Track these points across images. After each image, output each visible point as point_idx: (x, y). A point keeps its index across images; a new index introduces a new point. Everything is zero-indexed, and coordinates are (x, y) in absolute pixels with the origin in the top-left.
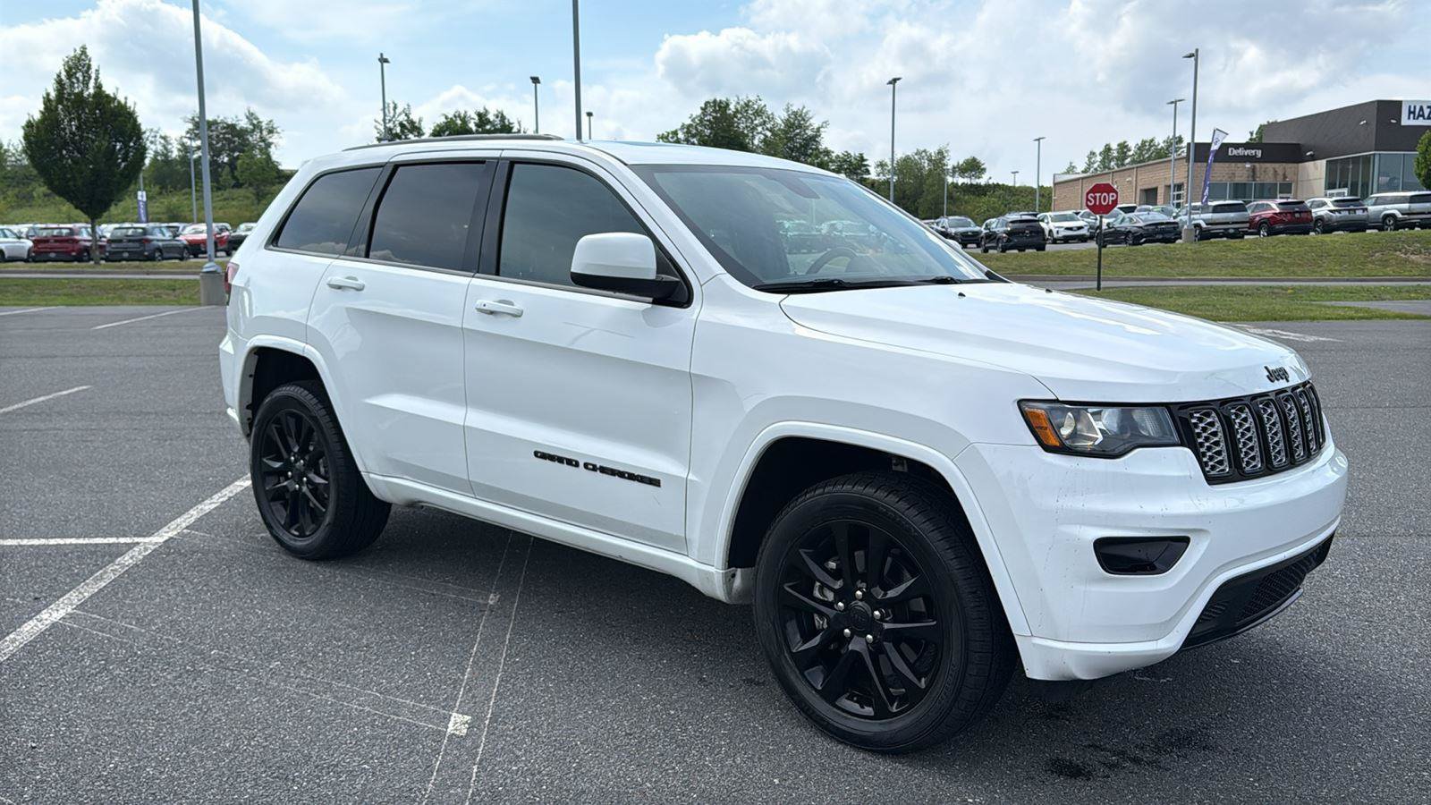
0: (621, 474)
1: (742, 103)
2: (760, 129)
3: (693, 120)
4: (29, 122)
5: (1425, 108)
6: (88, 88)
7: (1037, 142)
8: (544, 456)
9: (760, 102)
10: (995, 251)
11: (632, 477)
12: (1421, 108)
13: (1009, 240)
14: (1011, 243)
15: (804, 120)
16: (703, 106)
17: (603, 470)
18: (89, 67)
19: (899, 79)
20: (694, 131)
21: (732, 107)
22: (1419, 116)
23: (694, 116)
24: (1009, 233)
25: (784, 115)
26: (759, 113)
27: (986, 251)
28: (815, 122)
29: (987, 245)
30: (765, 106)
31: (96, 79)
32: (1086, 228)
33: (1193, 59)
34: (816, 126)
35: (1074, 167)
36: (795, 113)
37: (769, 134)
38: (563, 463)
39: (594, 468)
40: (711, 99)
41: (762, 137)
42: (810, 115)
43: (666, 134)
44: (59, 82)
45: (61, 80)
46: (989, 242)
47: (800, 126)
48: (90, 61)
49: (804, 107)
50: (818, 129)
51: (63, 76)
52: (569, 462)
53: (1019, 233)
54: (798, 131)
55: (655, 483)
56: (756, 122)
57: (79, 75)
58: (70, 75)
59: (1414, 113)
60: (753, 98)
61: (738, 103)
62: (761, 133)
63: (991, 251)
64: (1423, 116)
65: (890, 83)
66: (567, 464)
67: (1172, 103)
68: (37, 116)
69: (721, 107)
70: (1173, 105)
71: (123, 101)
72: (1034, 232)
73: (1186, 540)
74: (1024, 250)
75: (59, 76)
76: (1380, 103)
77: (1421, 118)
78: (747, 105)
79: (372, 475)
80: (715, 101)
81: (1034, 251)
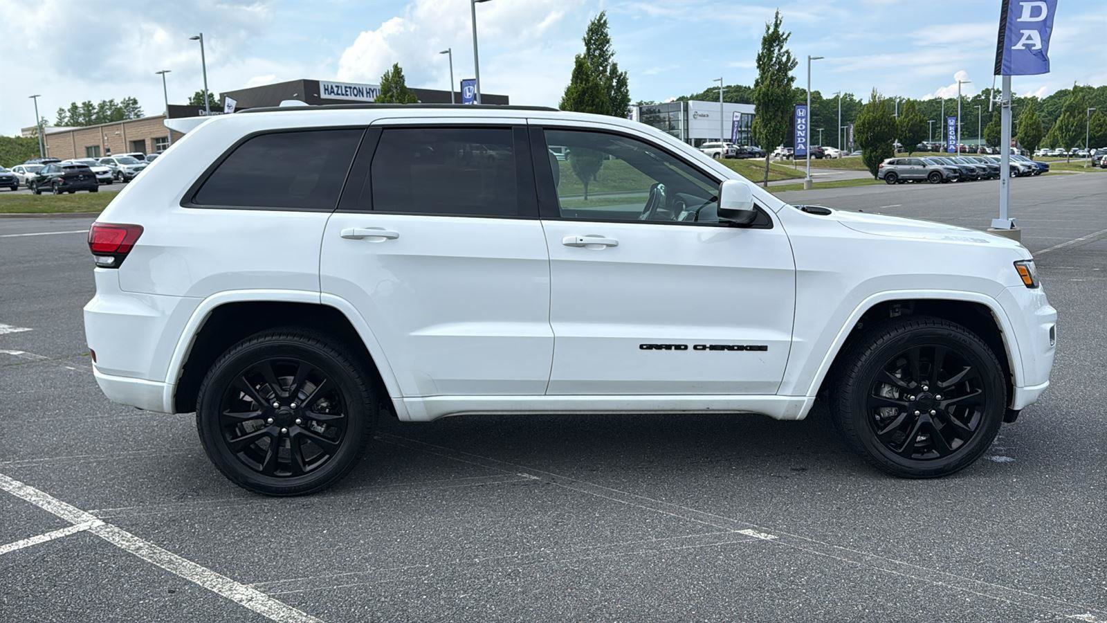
0: (731, 348)
5: (334, 87)
7: (33, 99)
8: (650, 347)
10: (52, 193)
11: (741, 348)
12: (332, 87)
13: (64, 184)
14: (68, 186)
17: (713, 348)
22: (331, 92)
24: (63, 177)
27: (39, 192)
29: (40, 188)
33: (198, 40)
35: (46, 121)
38: (671, 349)
39: (704, 347)
46: (41, 186)
52: (678, 347)
53: (73, 177)
55: (764, 348)
59: (328, 90)
63: (43, 193)
64: (333, 92)
66: (675, 349)
67: (160, 73)
70: (162, 75)
72: (88, 176)
74: (74, 192)
76: (306, 82)
77: (333, 94)
79: (405, 399)
81: (87, 192)
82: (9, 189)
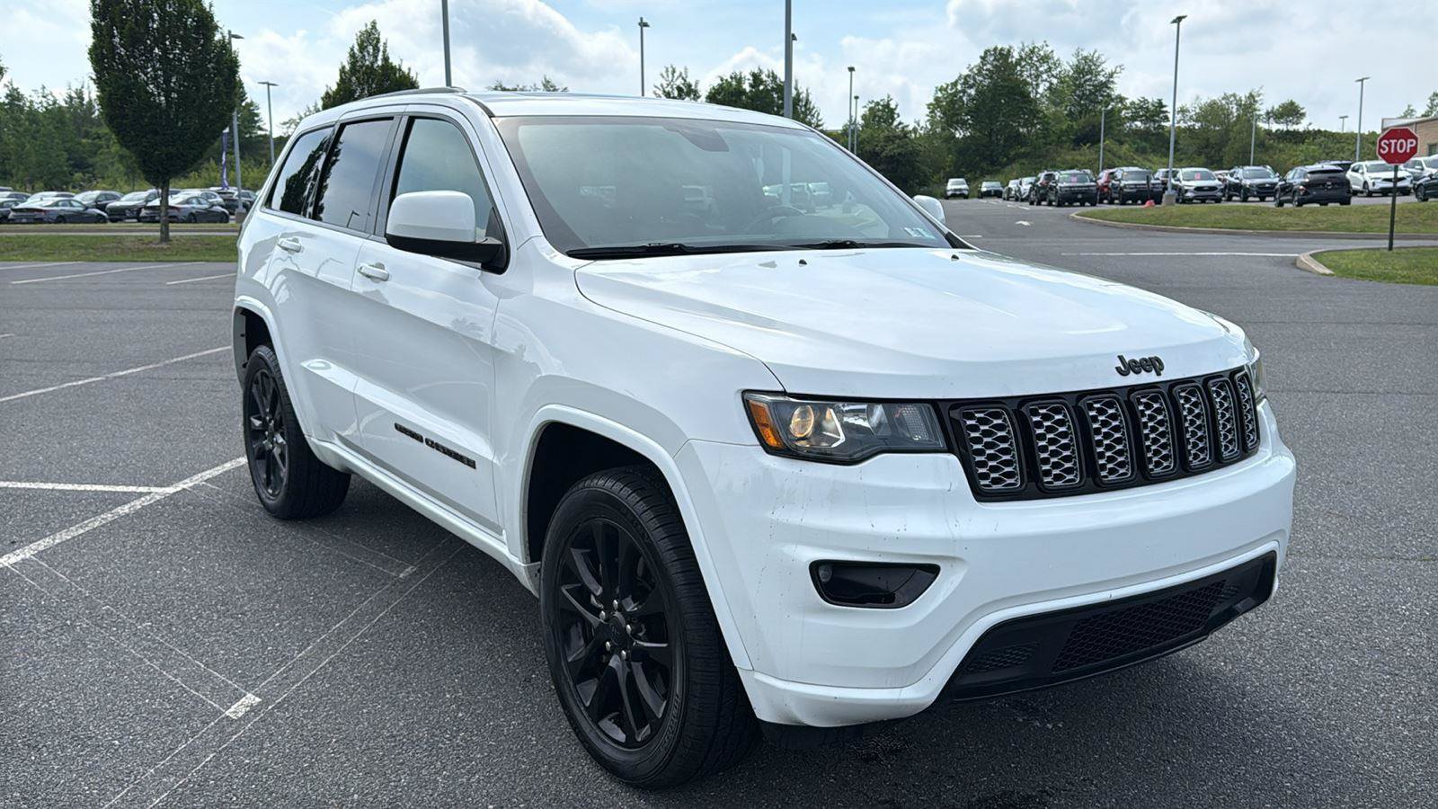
0: (450, 453)
1: (1027, 50)
2: (1045, 76)
3: (971, 70)
4: (327, 93)
6: (376, 60)
7: (1360, 83)
8: (399, 428)
9: (1047, 49)
10: (1291, 205)
11: (456, 456)
13: (1306, 193)
14: (1310, 196)
15: (1095, 65)
16: (983, 55)
17: (438, 447)
18: (378, 40)
19: (1184, 17)
20: (972, 82)
21: (1016, 55)
23: (972, 66)
24: (1306, 185)
25: (1074, 61)
26: (1045, 59)
27: (1281, 204)
28: (1108, 67)
29: (1282, 199)
30: (1052, 52)
31: (384, 52)
32: (1409, 179)
34: (1108, 71)
35: (1412, 111)
36: (1085, 58)
37: (1055, 81)
38: (413, 437)
39: (433, 445)
40: (991, 47)
41: (1048, 84)
42: (1103, 58)
43: (945, 86)
44: (353, 55)
45: (354, 53)
46: (1285, 195)
47: (1090, 72)
48: (379, 35)
49: (1096, 51)
50: (1111, 75)
51: (356, 50)
52: (417, 437)
53: (1319, 185)
54: (1088, 77)
55: (471, 464)
56: (1041, 69)
57: (370, 49)
58: (362, 48)
60: (1038, 45)
61: (1023, 50)
62: (1046, 80)
63: (1286, 205)
65: (1174, 22)
68: (334, 87)
69: (1002, 55)
71: (407, 72)
72: (1338, 184)
73: (933, 570)
74: (1326, 204)
75: (352, 50)
78: (1032, 52)
80: (995, 49)
81: (1338, 205)
82: (1258, 199)
